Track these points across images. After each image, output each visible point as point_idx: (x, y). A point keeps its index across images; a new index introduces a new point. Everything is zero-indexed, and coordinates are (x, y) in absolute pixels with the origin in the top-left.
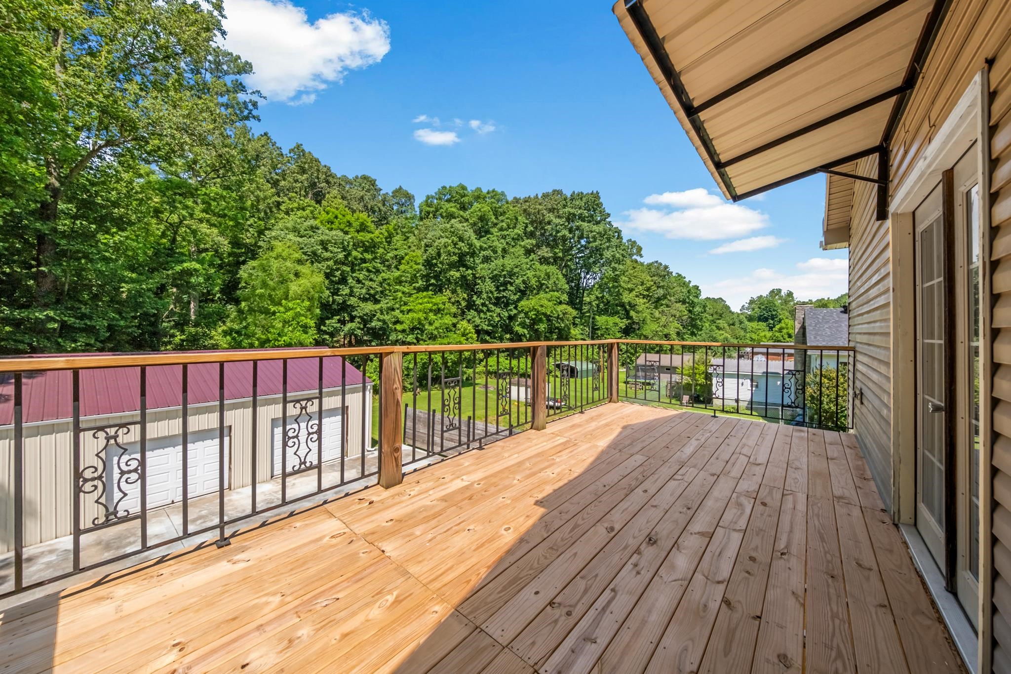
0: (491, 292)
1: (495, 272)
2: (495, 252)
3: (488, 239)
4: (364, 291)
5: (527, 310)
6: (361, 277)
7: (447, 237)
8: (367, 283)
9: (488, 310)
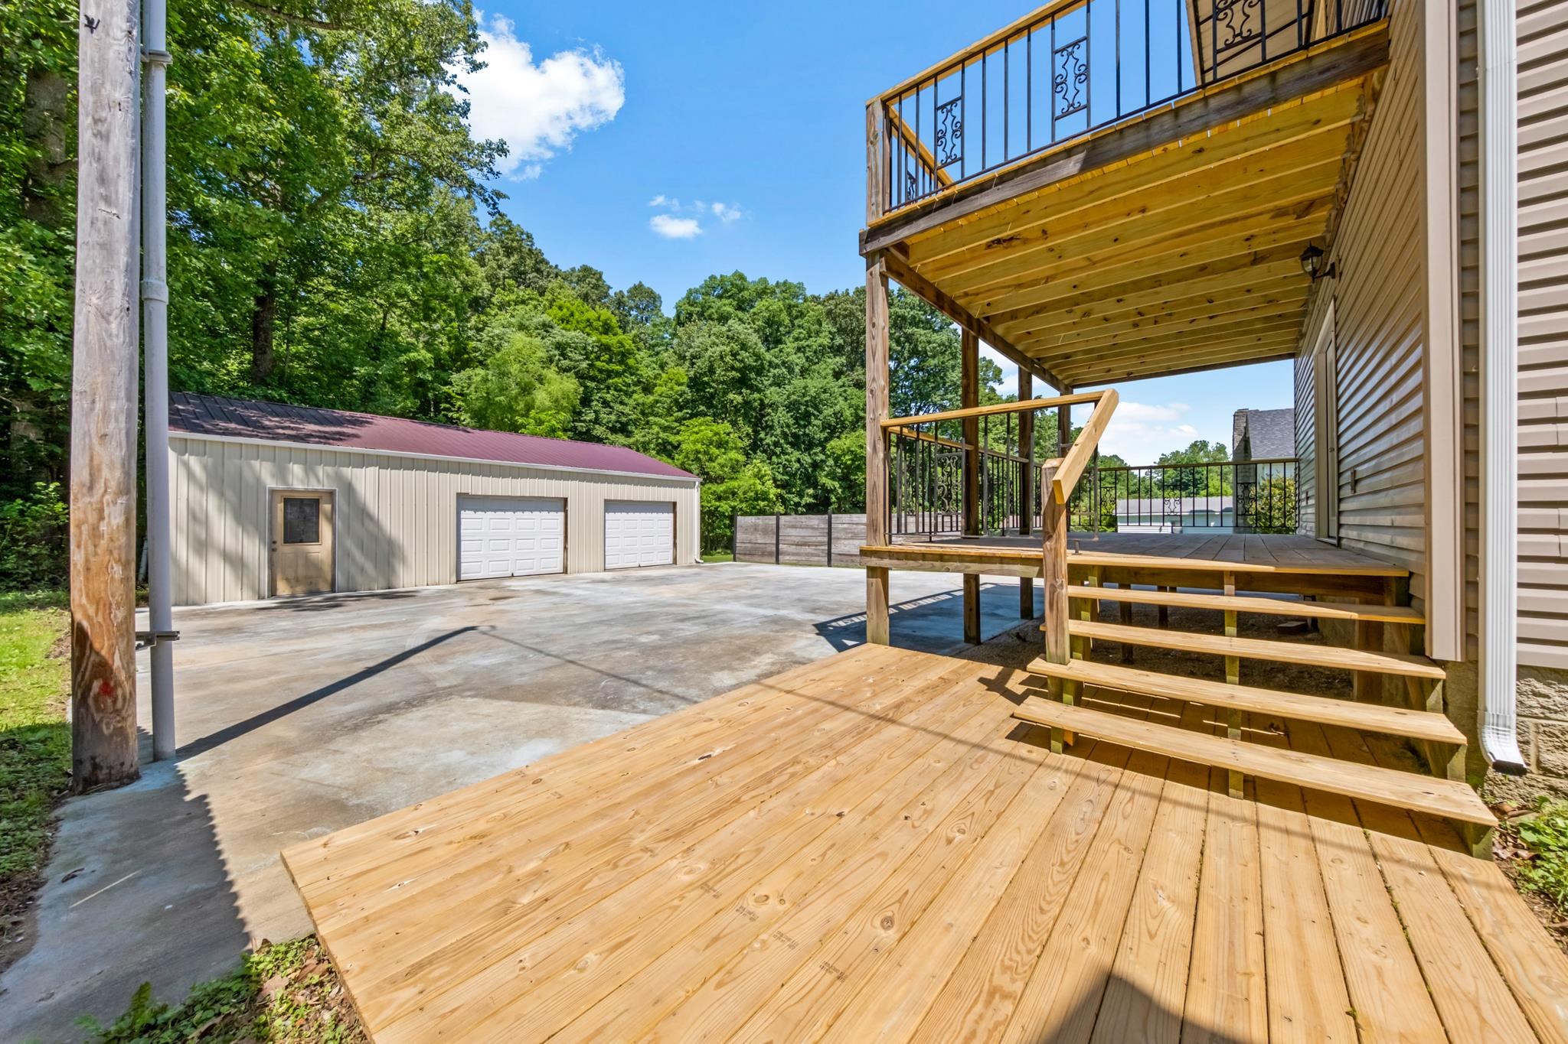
0: (788, 426)
1: (793, 397)
2: (791, 371)
3: (781, 351)
4: (613, 417)
5: (840, 452)
6: (608, 397)
7: (723, 344)
8: (618, 407)
9: (784, 452)
